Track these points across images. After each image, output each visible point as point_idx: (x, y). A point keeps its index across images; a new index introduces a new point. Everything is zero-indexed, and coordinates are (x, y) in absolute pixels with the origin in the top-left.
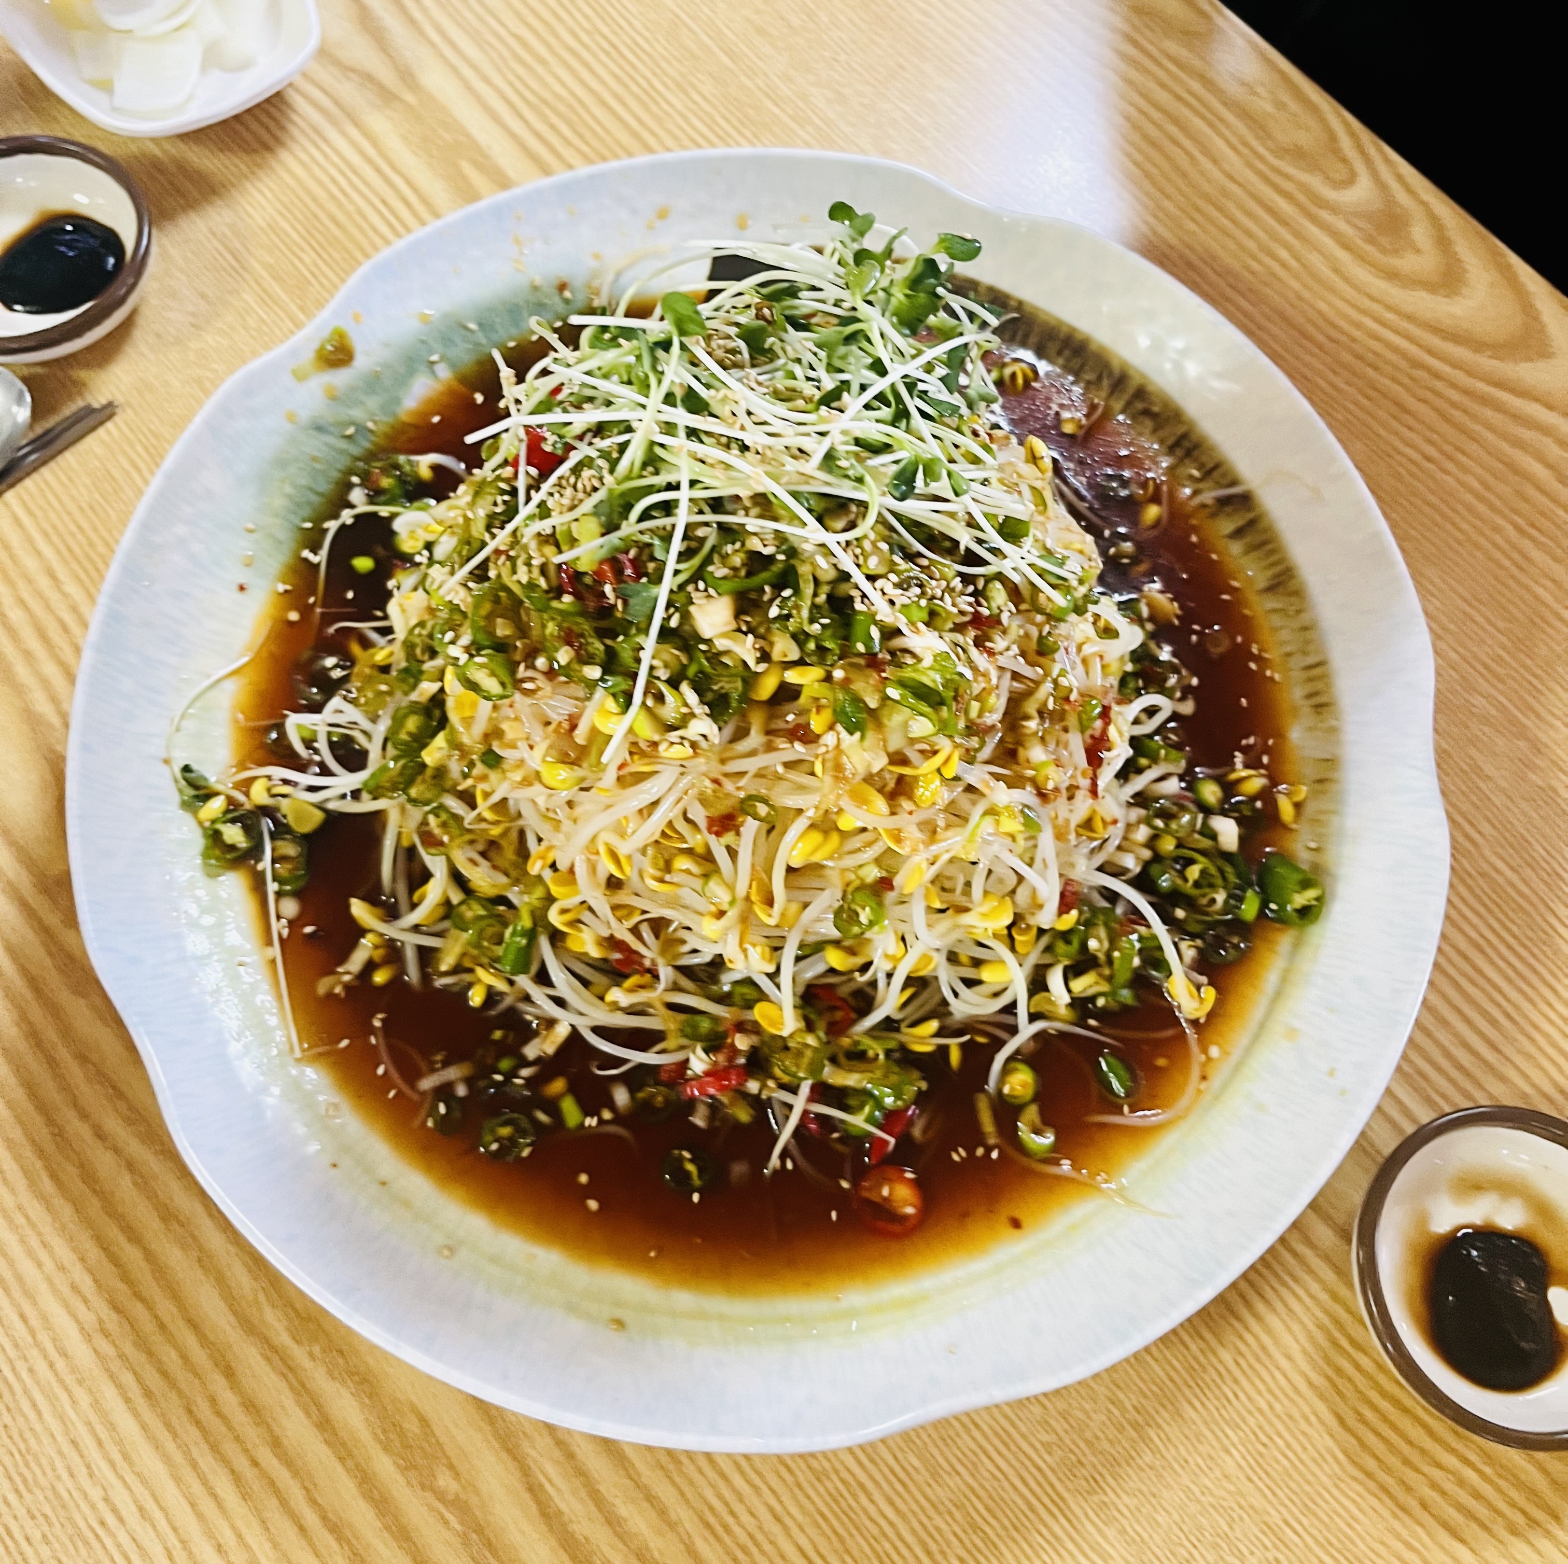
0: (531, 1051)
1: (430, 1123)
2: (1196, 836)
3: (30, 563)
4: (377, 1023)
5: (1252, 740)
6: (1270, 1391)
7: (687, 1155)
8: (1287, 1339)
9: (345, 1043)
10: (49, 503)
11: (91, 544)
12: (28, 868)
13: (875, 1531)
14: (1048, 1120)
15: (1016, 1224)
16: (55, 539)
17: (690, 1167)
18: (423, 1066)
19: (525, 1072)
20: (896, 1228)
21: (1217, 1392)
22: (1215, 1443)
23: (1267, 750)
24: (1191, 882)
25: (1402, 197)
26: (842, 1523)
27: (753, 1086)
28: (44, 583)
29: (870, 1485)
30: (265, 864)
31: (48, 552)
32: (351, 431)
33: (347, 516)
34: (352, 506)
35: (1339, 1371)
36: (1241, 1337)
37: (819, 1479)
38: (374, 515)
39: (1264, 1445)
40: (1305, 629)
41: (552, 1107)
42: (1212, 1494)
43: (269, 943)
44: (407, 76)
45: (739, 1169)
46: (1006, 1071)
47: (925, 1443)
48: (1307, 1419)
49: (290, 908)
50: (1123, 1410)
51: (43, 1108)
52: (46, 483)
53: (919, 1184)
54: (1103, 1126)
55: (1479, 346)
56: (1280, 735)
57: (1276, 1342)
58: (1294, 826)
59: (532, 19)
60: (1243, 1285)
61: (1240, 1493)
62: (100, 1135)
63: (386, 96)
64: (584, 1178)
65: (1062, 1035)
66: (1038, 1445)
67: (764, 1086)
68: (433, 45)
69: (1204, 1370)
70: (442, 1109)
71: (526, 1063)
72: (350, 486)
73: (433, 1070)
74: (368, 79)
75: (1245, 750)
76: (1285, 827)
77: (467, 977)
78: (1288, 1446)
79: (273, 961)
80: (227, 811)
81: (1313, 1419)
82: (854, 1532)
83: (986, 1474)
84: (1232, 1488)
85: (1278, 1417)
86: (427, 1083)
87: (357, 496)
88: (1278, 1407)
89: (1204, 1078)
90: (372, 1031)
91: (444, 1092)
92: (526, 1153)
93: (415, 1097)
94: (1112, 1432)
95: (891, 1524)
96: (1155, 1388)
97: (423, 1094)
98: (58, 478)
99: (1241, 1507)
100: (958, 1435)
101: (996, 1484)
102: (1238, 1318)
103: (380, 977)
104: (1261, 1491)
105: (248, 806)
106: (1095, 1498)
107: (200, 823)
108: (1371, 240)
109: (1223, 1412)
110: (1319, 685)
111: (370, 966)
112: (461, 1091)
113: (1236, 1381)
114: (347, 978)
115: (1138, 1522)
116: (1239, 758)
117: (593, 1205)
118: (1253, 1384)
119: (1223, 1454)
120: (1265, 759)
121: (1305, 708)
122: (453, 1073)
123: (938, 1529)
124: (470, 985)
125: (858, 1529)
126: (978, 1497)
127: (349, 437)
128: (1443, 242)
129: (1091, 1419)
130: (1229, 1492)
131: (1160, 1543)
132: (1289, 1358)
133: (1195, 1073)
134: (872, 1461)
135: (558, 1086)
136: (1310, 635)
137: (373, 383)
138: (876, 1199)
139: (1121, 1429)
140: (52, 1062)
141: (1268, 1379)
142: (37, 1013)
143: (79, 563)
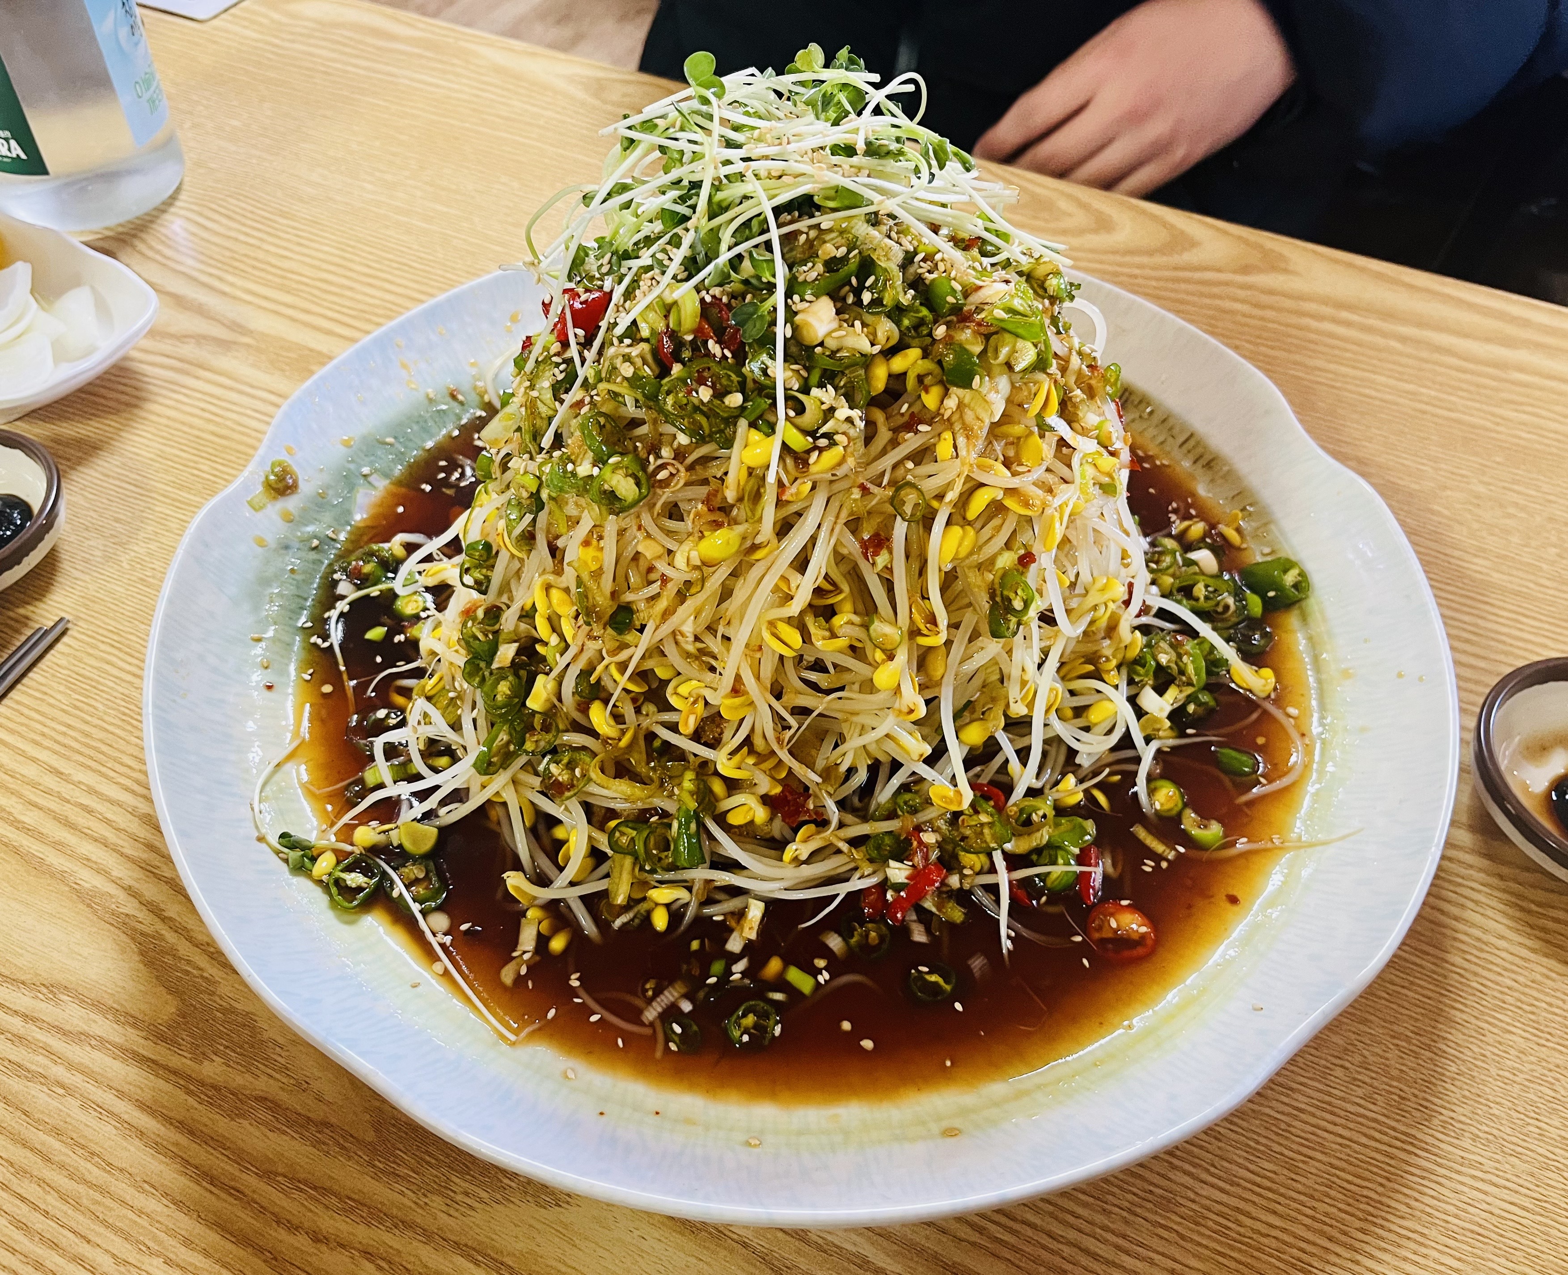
0: (734, 945)
1: (673, 1047)
2: (1184, 569)
3: (31, 771)
4: (575, 983)
5: (1174, 505)
6: (1506, 969)
7: (925, 969)
8: (1491, 925)
9: (552, 1013)
10: (27, 717)
11: (87, 735)
12: (134, 1026)
13: (1274, 1244)
14: (1205, 815)
15: (1233, 900)
16: (47, 743)
17: (934, 978)
18: (639, 1002)
19: (739, 967)
20: (1140, 951)
21: (1470, 990)
22: (1495, 1030)
23: (1189, 506)
24: (1202, 598)
25: (1038, 190)
26: (1240, 1251)
27: (954, 881)
28: (50, 781)
29: (1242, 1205)
30: (399, 888)
31: (43, 756)
32: (315, 542)
33: (342, 606)
34: (343, 597)
35: (1544, 929)
36: (1455, 939)
37: (1197, 1224)
38: (367, 596)
39: (1533, 1013)
40: (1164, 421)
41: (781, 984)
42: (1521, 1072)
43: (435, 958)
44: (236, 327)
45: (977, 963)
46: (1151, 792)
47: (1266, 1146)
48: (1548, 977)
49: (441, 921)
50: (1408, 1039)
51: (242, 1239)
52: (18, 702)
53: (1135, 907)
54: (1251, 804)
55: (1150, 253)
56: (1193, 495)
57: (1485, 931)
58: (1244, 546)
59: (325, 266)
60: (1431, 900)
61: (1541, 1060)
62: (318, 1238)
63: (225, 345)
64: (846, 1026)
65: (1173, 748)
66: (1362, 1102)
67: (963, 877)
68: (250, 303)
69: (1445, 977)
70: (678, 1029)
71: (735, 958)
72: (335, 583)
73: (650, 1001)
74: (201, 339)
75: (1175, 511)
76: (1239, 549)
77: (643, 907)
78: (1550, 1005)
79: (446, 973)
80: (338, 862)
81: (1554, 975)
82: (1256, 1254)
83: (1334, 1146)
84: (1532, 1059)
85: (1526, 986)
86: (651, 1014)
87: (344, 588)
88: (1521, 979)
89: (1303, 735)
90: (574, 993)
91: (671, 1013)
92: (778, 1030)
93: (648, 1031)
94: (1410, 1062)
95: (1284, 1230)
96: (1419, 1010)
97: (652, 1025)
98: (30, 696)
99: (1550, 1070)
100: (1289, 1125)
101: (1348, 1151)
102: (1445, 926)
103: (558, 944)
104: (1554, 1049)
105: (357, 851)
106: (1436, 1122)
107: (319, 882)
108: (1035, 218)
109: (1484, 1003)
110: (1200, 450)
111: (542, 941)
112: (686, 1007)
113: (1476, 974)
114: (526, 957)
115: (1481, 1123)
116: (1173, 517)
117: (868, 1044)
118: (1490, 970)
119: (1507, 1036)
120: (1193, 512)
121: (1199, 471)
122: (669, 996)
123: (1327, 1214)
124: (649, 913)
125: (1258, 1250)
126: (1343, 1170)
127: (316, 548)
128: (1084, 206)
129: (1387, 1059)
130: (1532, 1063)
131: (1509, 1131)
132: (1502, 937)
133: (1294, 734)
134: (1233, 1184)
135: (774, 965)
136: (1171, 422)
137: (320, 502)
138: (1110, 935)
139: (1417, 1056)
140: (236, 1192)
141: (1498, 961)
142: (200, 1154)
143: (81, 753)
